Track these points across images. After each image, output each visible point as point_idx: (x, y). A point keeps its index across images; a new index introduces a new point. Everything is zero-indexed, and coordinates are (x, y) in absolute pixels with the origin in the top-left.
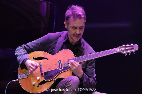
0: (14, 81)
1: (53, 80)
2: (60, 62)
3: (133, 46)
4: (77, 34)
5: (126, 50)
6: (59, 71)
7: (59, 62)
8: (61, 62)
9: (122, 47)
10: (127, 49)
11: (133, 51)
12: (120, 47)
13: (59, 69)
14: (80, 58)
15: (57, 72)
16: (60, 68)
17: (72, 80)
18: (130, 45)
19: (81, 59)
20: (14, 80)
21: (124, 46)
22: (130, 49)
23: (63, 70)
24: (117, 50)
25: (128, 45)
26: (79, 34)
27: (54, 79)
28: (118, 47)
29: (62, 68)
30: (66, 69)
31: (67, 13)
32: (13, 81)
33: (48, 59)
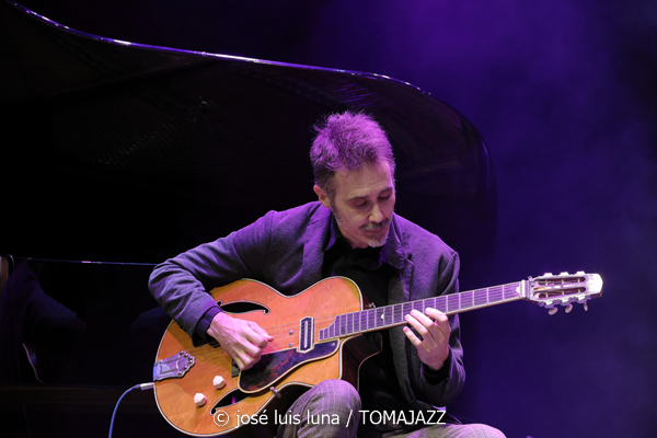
0: (140, 388)
1: (268, 390)
2: (307, 322)
3: (583, 279)
4: (374, 223)
5: (552, 294)
6: (294, 359)
7: (303, 324)
8: (310, 323)
9: (542, 282)
10: (558, 287)
11: (581, 297)
12: (531, 279)
13: (299, 351)
14: (380, 314)
15: (290, 360)
16: (302, 348)
17: (325, 395)
18: (558, 274)
19: (383, 317)
20: (142, 385)
21: (548, 275)
22: (568, 291)
23: (311, 354)
24: (518, 290)
25: (564, 274)
26: (380, 224)
27: (275, 385)
28: (527, 279)
29: (308, 347)
30: (323, 353)
31: (316, 150)
32: (137, 386)
33: (267, 311)
